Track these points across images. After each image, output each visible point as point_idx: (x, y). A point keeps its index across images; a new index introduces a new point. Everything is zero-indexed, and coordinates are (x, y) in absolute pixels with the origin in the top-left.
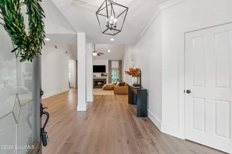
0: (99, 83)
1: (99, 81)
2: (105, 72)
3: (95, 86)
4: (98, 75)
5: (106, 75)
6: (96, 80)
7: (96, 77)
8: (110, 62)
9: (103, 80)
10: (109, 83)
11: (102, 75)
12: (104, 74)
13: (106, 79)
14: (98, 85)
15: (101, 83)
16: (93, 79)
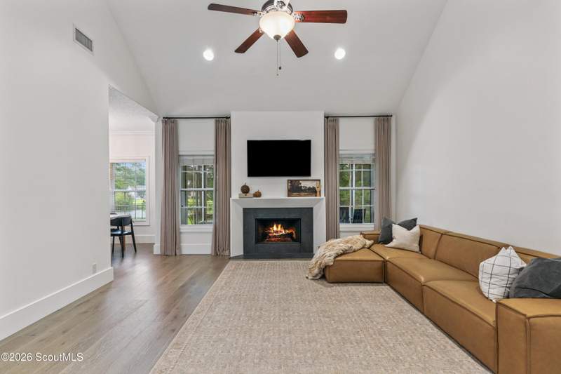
0: (277, 229)
1: (277, 221)
2: (309, 174)
3: (259, 245)
4: (274, 191)
5: (313, 191)
6: (261, 216)
7: (263, 197)
8: (331, 122)
9: (293, 216)
11: (294, 190)
12: (303, 184)
13: (312, 208)
14: (272, 241)
15: (284, 229)
16: (245, 210)
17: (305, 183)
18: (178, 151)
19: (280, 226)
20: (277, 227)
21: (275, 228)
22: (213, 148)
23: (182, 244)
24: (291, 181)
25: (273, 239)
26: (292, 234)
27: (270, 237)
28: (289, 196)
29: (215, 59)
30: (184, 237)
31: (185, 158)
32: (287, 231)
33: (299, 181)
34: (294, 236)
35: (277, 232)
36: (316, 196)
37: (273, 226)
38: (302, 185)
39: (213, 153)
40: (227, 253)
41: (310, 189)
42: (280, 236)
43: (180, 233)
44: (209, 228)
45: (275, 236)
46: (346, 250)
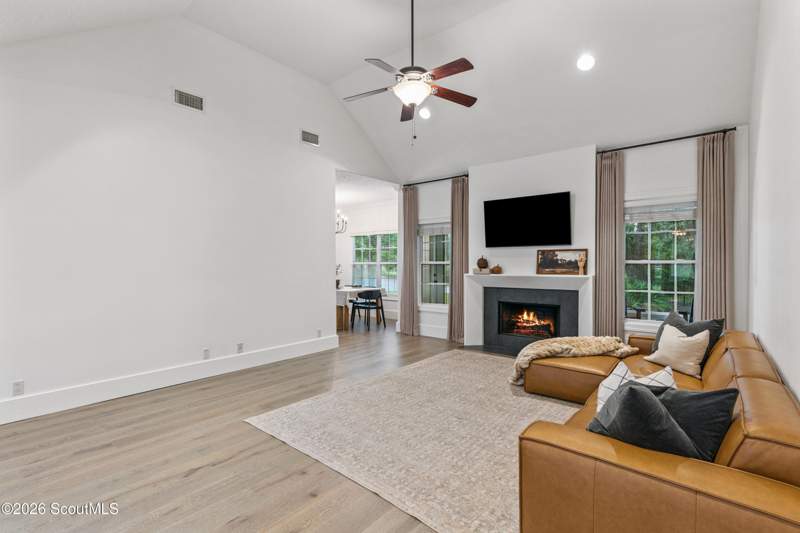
0: (528, 318)
1: (530, 308)
2: (568, 241)
3: (504, 337)
4: (519, 265)
5: (572, 267)
6: (505, 298)
7: (506, 273)
9: (548, 301)
10: (597, 333)
11: (547, 264)
12: (561, 256)
13: (577, 292)
14: (520, 333)
15: (539, 319)
16: (485, 289)
17: (563, 255)
18: (417, 220)
19: (532, 314)
20: (528, 315)
21: (525, 316)
22: (449, 214)
23: (422, 325)
24: (543, 252)
25: (522, 331)
26: (549, 325)
27: (518, 327)
28: (538, 272)
29: (431, 117)
30: (423, 316)
31: (425, 227)
32: (542, 322)
33: (554, 251)
34: (552, 329)
35: (528, 322)
36: (578, 274)
37: (522, 314)
38: (559, 257)
39: (449, 220)
40: (460, 341)
41: (570, 263)
42: (532, 327)
43: (419, 312)
44: (445, 308)
45: (525, 327)
46: (558, 353)
